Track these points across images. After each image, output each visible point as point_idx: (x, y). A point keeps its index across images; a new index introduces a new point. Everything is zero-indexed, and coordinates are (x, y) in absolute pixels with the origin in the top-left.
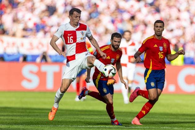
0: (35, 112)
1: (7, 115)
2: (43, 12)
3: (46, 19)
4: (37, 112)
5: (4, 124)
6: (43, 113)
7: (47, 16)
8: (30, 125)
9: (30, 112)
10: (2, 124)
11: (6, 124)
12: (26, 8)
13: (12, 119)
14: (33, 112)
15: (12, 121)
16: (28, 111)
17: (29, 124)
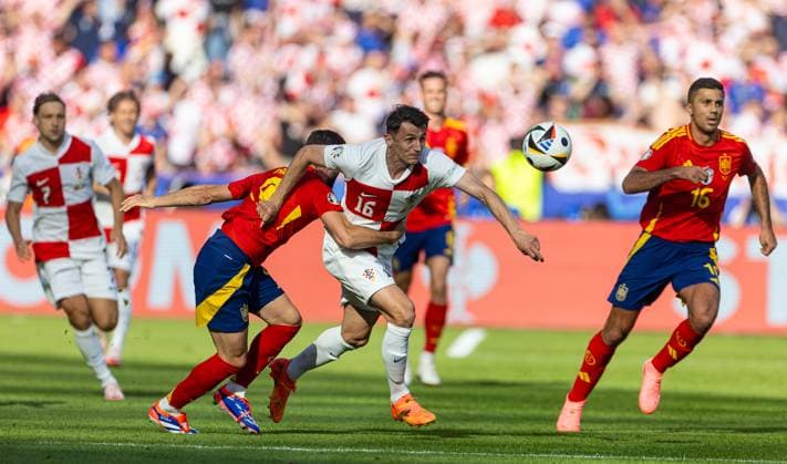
0: (724, 411)
1: (619, 421)
2: (756, 37)
3: (765, 63)
4: (731, 412)
5: (608, 454)
6: (753, 413)
7: (770, 54)
8: (707, 456)
9: (704, 411)
10: (602, 454)
11: (614, 455)
12: (693, 21)
13: (638, 437)
14: (717, 411)
15: (636, 441)
16: (697, 406)
17: (699, 456)
